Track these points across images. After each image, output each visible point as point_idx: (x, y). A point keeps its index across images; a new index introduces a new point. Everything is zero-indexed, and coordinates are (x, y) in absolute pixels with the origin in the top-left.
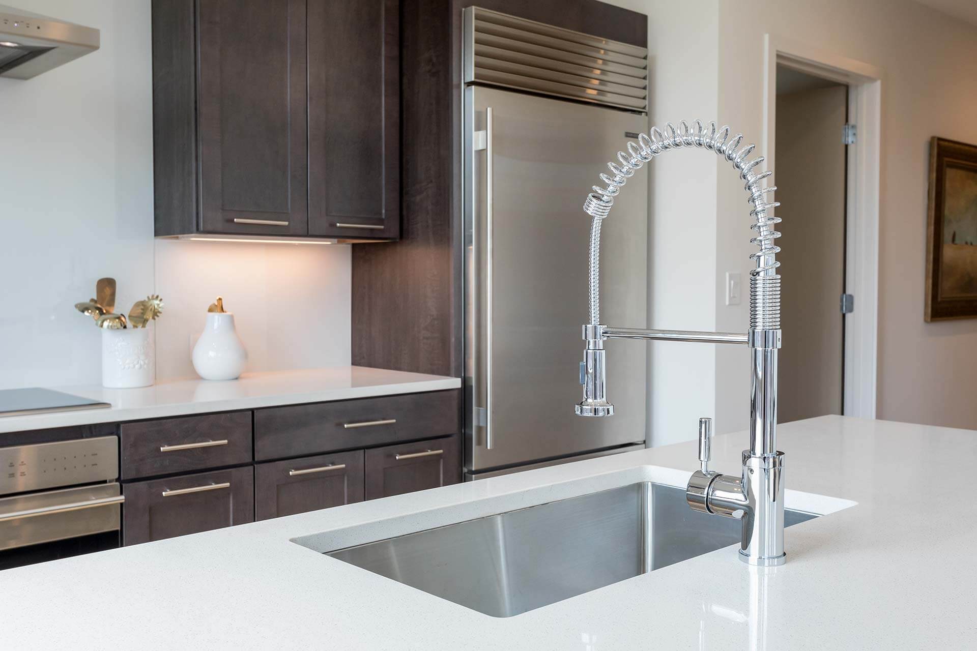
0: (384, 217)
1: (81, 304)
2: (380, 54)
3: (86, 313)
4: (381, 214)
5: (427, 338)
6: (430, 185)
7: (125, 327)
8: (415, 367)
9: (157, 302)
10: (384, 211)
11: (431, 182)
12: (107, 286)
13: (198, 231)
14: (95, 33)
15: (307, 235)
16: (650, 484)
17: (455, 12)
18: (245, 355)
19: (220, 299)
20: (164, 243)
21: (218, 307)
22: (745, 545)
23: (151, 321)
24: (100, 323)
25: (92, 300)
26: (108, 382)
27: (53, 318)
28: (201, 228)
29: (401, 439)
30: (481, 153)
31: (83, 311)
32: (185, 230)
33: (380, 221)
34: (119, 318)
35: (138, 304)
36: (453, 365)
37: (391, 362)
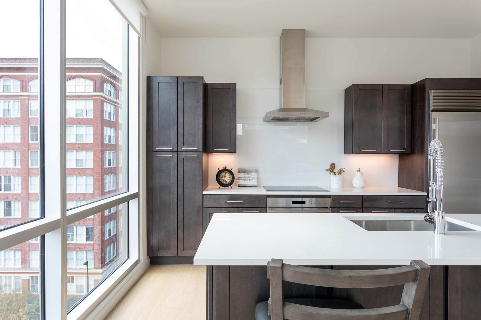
0: (406, 148)
1: (327, 169)
2: (405, 105)
3: (328, 171)
4: (405, 147)
5: (418, 181)
6: (419, 139)
7: (336, 174)
8: (415, 189)
9: (344, 169)
10: (406, 146)
11: (420, 138)
12: (333, 165)
13: (353, 153)
14: (328, 113)
15: (382, 153)
16: (446, 221)
17: (426, 92)
18: (365, 182)
19: (359, 169)
20: (346, 155)
21: (359, 171)
22: (435, 230)
23: (342, 173)
24: (330, 173)
25: (329, 168)
26: (332, 187)
27: (322, 172)
28: (353, 152)
29: (406, 207)
30: (435, 130)
31: (327, 171)
32: (350, 153)
33: (405, 149)
34: (334, 172)
35: (340, 169)
36: (425, 189)
37: (408, 187)
